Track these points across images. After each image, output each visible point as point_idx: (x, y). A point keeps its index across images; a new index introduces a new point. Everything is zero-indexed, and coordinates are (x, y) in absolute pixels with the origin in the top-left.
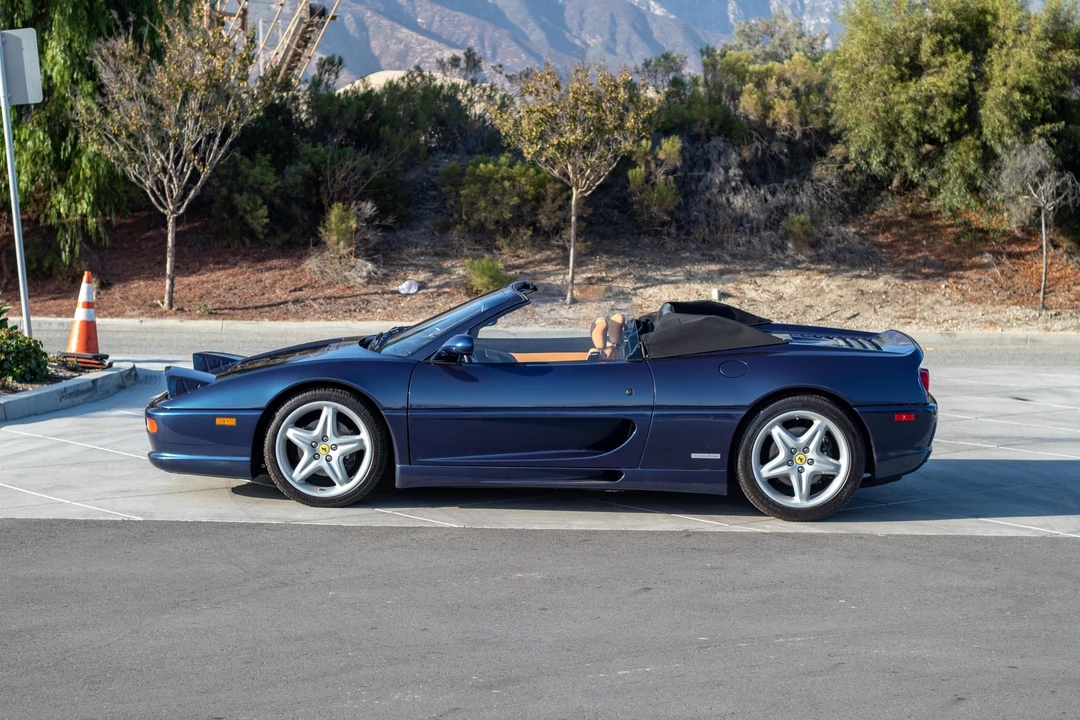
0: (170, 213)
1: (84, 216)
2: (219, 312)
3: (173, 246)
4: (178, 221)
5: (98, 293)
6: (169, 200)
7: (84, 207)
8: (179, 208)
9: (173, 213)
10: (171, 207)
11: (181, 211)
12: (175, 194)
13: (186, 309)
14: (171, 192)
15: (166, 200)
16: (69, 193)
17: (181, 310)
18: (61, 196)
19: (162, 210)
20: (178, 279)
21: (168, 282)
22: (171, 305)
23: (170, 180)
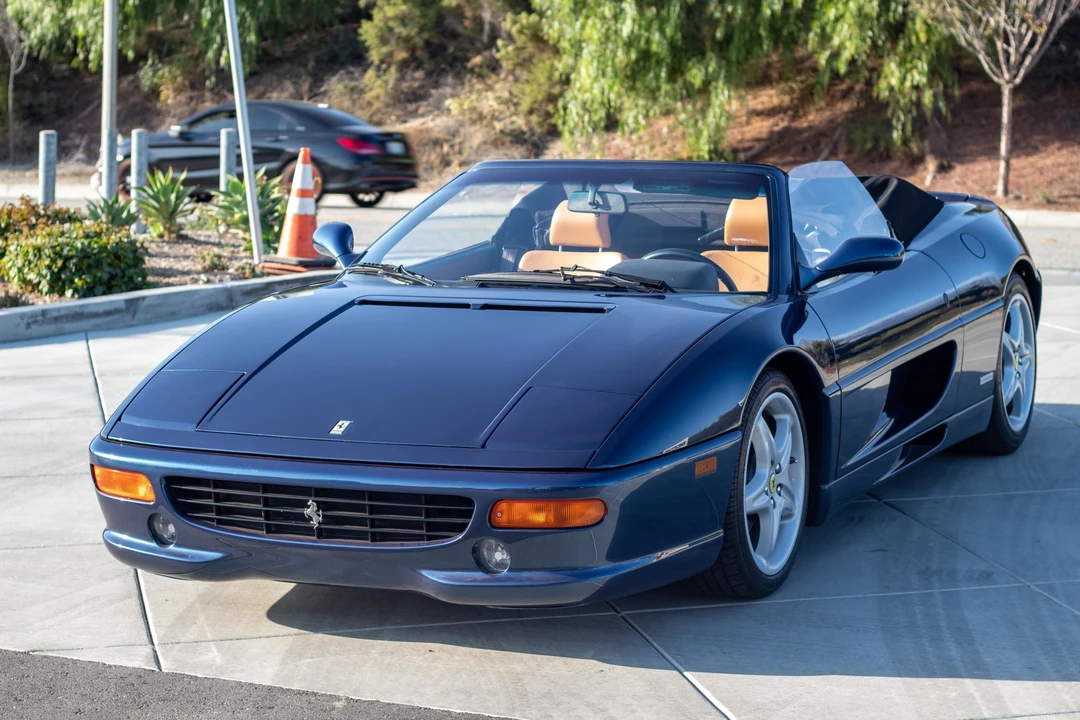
0: (1005, 81)
1: (916, 88)
2: (1061, 200)
3: (1009, 122)
4: (1015, 91)
5: (934, 177)
6: (1004, 67)
7: (918, 78)
8: (1015, 77)
9: (1008, 82)
10: (1007, 76)
11: (1018, 81)
12: (1013, 59)
13: (1024, 197)
14: (1007, 54)
15: (999, 66)
16: (902, 63)
17: (1018, 198)
18: (893, 66)
19: (995, 79)
20: (1014, 162)
21: (1002, 164)
22: (1006, 192)
23: (1007, 41)
